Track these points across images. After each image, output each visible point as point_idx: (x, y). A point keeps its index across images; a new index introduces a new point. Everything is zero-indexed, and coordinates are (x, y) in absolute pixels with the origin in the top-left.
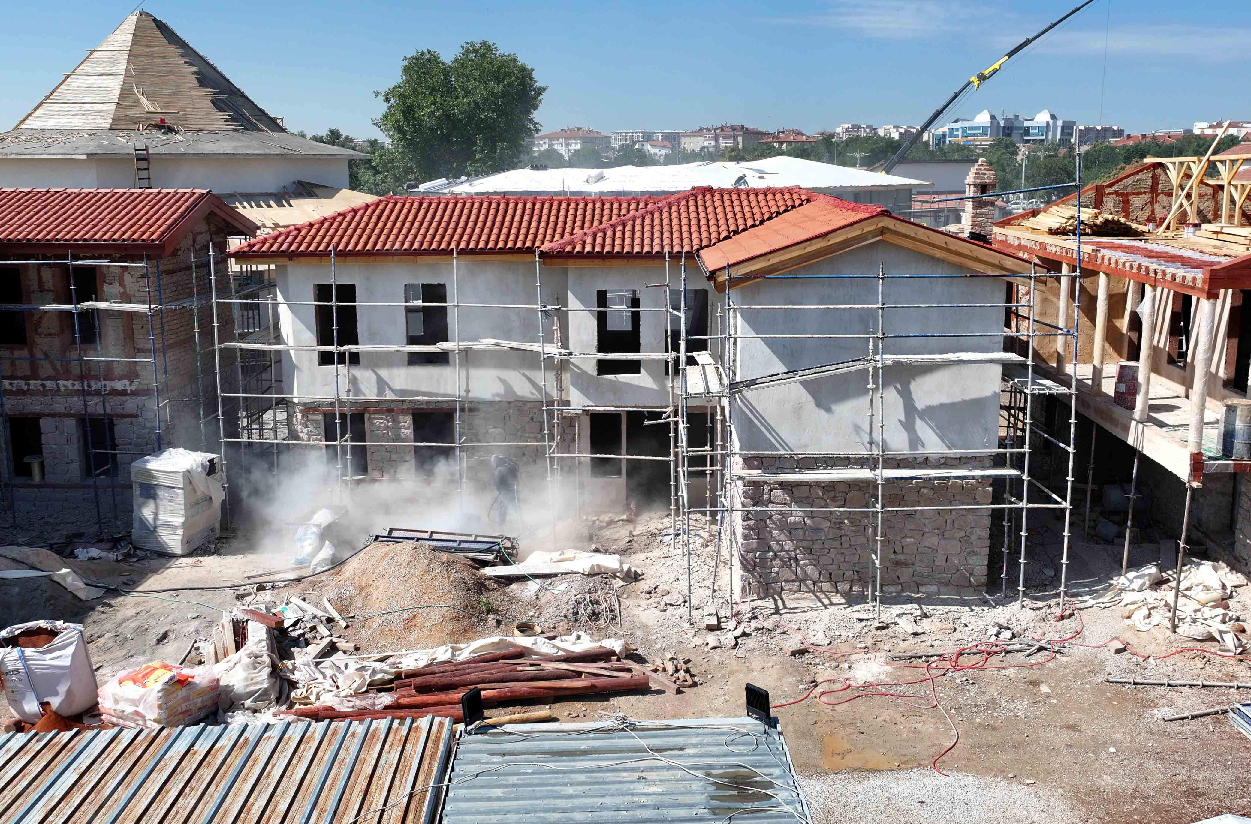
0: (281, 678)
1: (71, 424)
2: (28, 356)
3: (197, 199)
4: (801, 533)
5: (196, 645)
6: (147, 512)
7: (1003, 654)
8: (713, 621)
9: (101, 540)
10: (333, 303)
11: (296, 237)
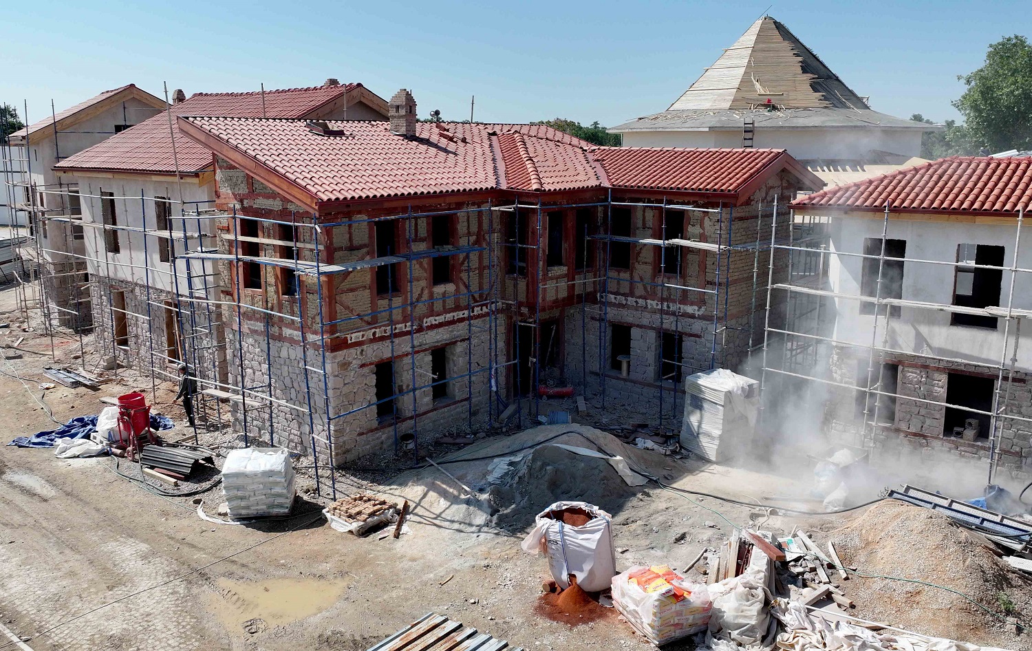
0: (772, 615)
1: (652, 335)
2: (629, 279)
3: (774, 156)
5: (705, 555)
6: (694, 419)
9: (657, 435)
10: (881, 257)
11: (854, 193)
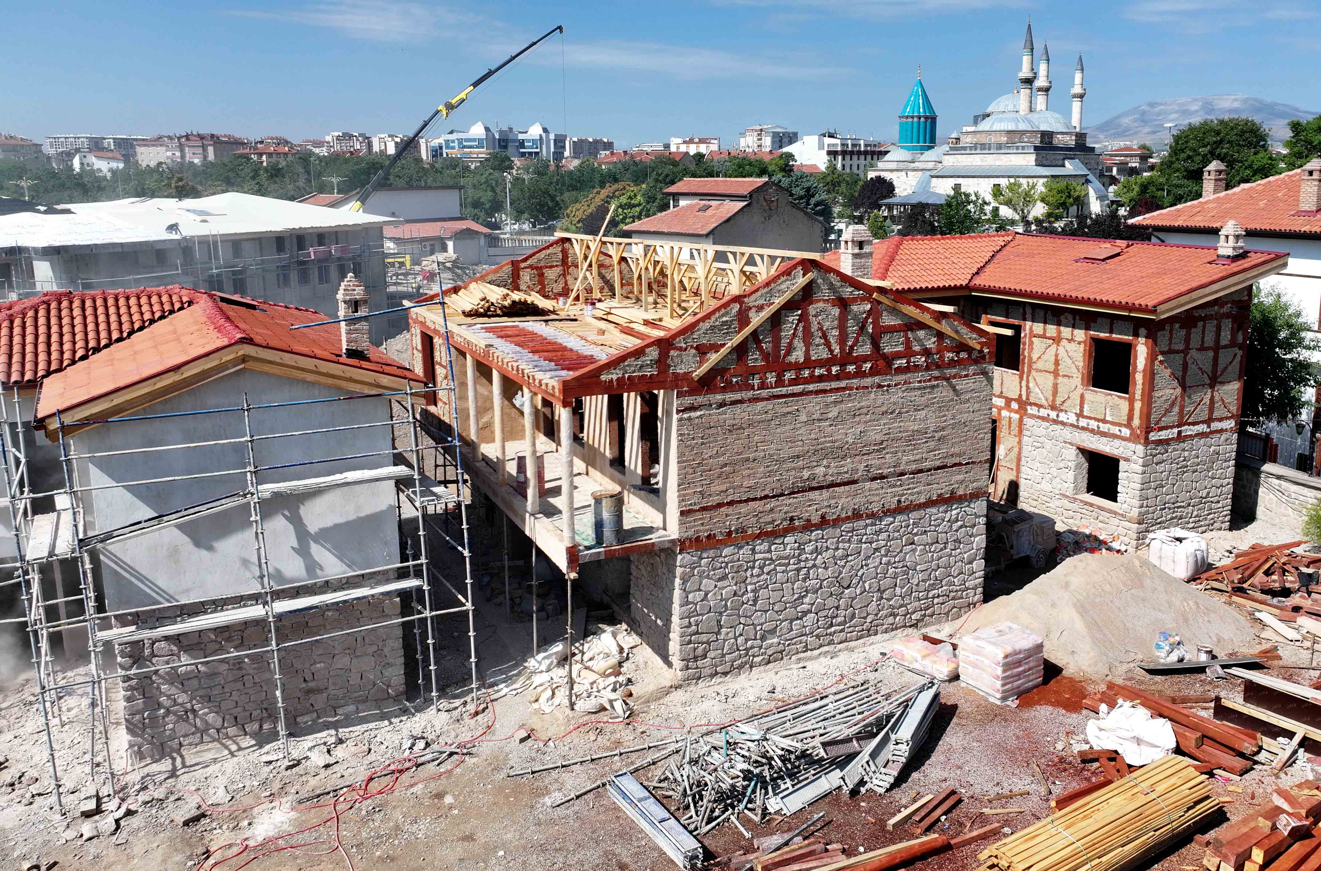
4: (195, 682)
7: (414, 768)
8: (91, 805)
